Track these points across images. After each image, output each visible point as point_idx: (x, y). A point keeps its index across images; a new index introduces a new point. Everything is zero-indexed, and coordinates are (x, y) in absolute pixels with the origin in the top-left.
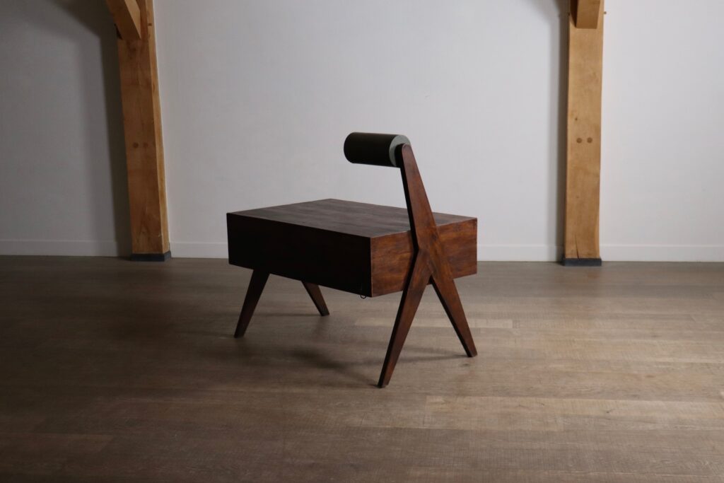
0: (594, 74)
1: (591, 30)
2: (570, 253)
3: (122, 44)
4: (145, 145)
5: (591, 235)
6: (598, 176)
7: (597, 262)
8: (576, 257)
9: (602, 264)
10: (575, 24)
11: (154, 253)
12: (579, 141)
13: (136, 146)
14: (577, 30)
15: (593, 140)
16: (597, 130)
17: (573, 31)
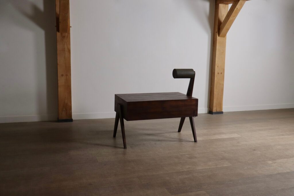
0: (223, 52)
1: (223, 38)
2: (214, 110)
3: (58, 34)
4: (67, 75)
5: (220, 104)
6: (223, 85)
7: (222, 113)
8: (216, 111)
9: (224, 113)
10: (219, 36)
11: (69, 118)
12: (218, 73)
13: (62, 75)
14: (219, 38)
15: (222, 73)
16: (224, 70)
17: (218, 38)
